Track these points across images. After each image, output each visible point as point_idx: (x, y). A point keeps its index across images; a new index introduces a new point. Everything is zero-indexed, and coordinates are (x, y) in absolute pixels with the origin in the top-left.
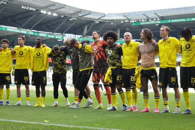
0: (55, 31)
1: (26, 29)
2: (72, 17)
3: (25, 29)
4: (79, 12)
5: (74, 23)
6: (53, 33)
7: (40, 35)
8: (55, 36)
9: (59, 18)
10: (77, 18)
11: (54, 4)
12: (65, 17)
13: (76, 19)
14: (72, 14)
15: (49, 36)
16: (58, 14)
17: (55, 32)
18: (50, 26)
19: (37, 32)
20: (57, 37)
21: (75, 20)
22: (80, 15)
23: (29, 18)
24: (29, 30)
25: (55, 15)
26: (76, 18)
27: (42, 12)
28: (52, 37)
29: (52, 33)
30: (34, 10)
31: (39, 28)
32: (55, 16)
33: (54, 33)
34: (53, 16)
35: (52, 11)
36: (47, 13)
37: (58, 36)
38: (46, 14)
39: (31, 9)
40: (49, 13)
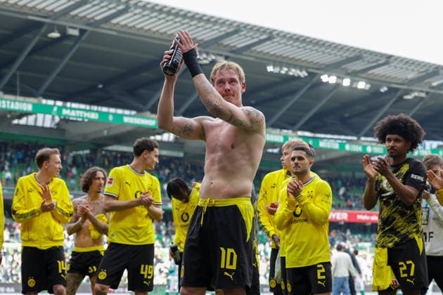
0: (363, 132)
1: (282, 128)
2: (412, 91)
3: (278, 131)
4: (431, 73)
5: (417, 108)
6: (359, 138)
7: (322, 144)
8: (364, 147)
9: (374, 94)
10: (427, 93)
11: (359, 55)
12: (392, 91)
13: (423, 95)
14: (412, 82)
15: (347, 147)
16: (371, 84)
17: (366, 135)
18: (349, 117)
19: (314, 138)
20: (369, 150)
21: (422, 99)
22: (435, 84)
23: (289, 98)
24: (290, 132)
25: (362, 85)
26: (422, 91)
27: (325, 78)
28: (357, 149)
29: (355, 138)
30: (303, 74)
31: (318, 124)
32: (363, 90)
33: (363, 139)
34: (356, 88)
35: (354, 75)
36: (340, 81)
37: (372, 146)
38: (337, 85)
39: (293, 72)
40: (346, 82)
